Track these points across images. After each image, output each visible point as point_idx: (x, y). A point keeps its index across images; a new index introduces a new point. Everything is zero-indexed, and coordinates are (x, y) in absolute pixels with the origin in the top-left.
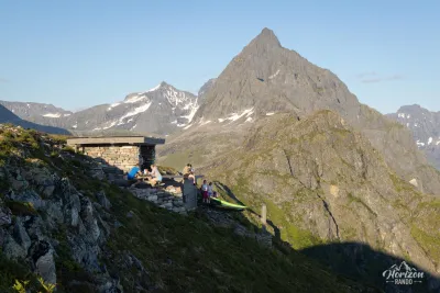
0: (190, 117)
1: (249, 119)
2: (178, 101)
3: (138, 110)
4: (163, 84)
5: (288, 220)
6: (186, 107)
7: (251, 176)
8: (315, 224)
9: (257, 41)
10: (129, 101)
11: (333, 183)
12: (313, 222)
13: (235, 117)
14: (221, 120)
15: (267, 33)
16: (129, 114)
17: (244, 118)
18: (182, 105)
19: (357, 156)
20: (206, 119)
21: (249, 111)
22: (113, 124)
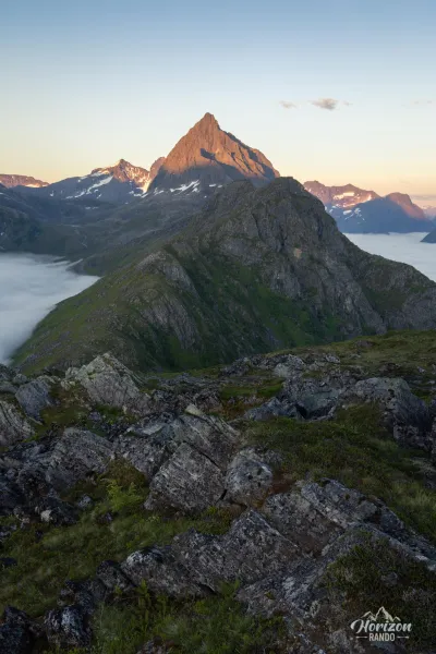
0: (145, 189)
1: (196, 190)
2: (134, 175)
3: (102, 183)
4: (122, 161)
5: (257, 280)
6: (141, 181)
7: (222, 239)
8: (282, 284)
9: (200, 125)
10: (95, 174)
11: (297, 246)
12: (280, 283)
13: (184, 188)
14: (172, 190)
15: (209, 117)
16: (95, 185)
17: (191, 189)
18: (137, 178)
19: (314, 220)
20: (159, 189)
21: (194, 183)
22: (83, 193)
